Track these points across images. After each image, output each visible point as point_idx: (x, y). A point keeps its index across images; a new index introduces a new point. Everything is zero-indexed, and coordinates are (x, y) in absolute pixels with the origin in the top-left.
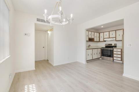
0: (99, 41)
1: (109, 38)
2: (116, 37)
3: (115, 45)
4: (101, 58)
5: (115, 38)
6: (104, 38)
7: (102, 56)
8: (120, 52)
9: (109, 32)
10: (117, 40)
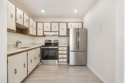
0: (37, 36)
1: (51, 31)
2: (59, 32)
6: (44, 32)
7: (42, 60)
8: (66, 51)
9: (51, 23)
10: (60, 35)
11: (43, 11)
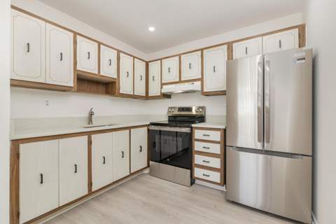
0: (147, 97)
1: (180, 82)
2: (201, 80)
3: (201, 113)
4: (147, 171)
5: (199, 83)
6: (162, 84)
7: (151, 162)
8: (219, 146)
9: (180, 56)
10: (205, 90)
11: (152, 29)
